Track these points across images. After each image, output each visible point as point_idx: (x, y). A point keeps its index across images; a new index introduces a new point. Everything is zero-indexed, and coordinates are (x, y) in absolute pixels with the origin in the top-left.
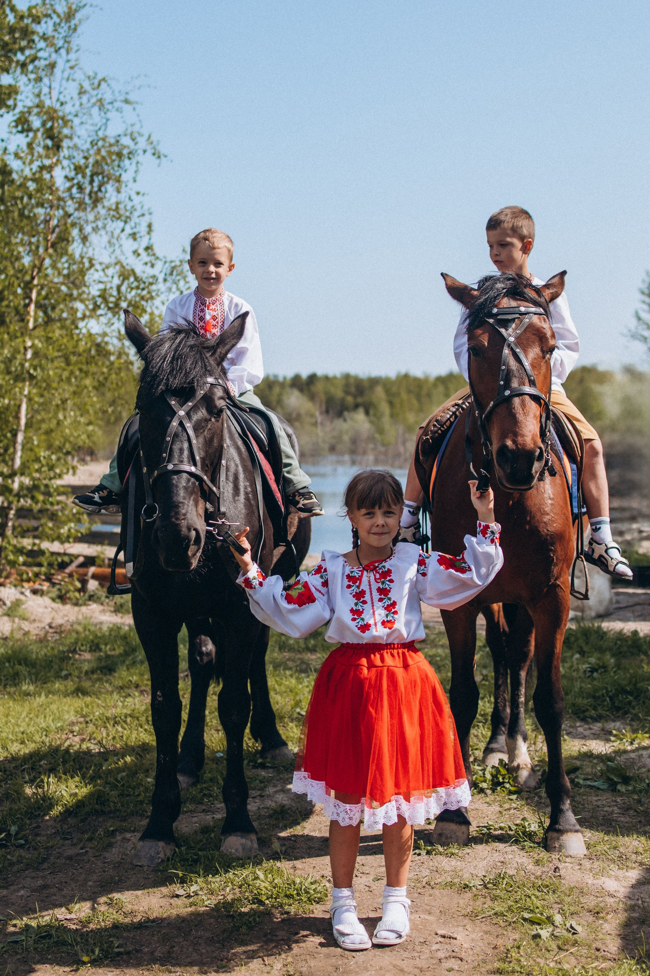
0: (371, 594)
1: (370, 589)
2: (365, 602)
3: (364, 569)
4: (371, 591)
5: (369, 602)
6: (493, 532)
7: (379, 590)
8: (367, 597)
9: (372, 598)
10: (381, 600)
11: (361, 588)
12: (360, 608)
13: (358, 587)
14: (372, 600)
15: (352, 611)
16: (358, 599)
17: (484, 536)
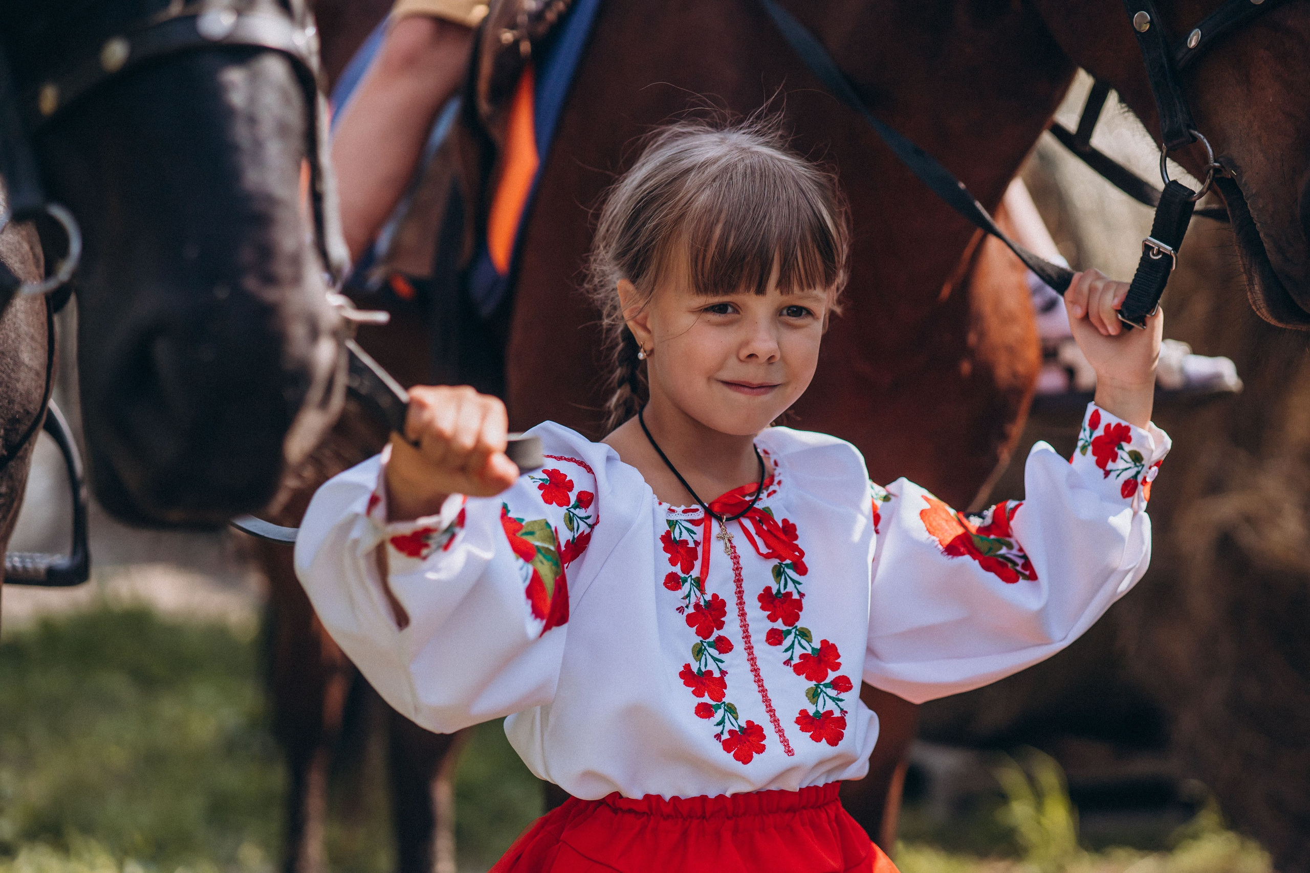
0: (743, 615)
1: (740, 593)
2: (724, 645)
3: (710, 513)
4: (741, 603)
5: (739, 645)
6: (1136, 457)
7: (768, 599)
8: (731, 629)
9: (745, 627)
10: (775, 638)
11: (711, 588)
12: (712, 666)
13: (700, 583)
14: (747, 637)
15: (687, 675)
16: (704, 632)
17: (1101, 464)
